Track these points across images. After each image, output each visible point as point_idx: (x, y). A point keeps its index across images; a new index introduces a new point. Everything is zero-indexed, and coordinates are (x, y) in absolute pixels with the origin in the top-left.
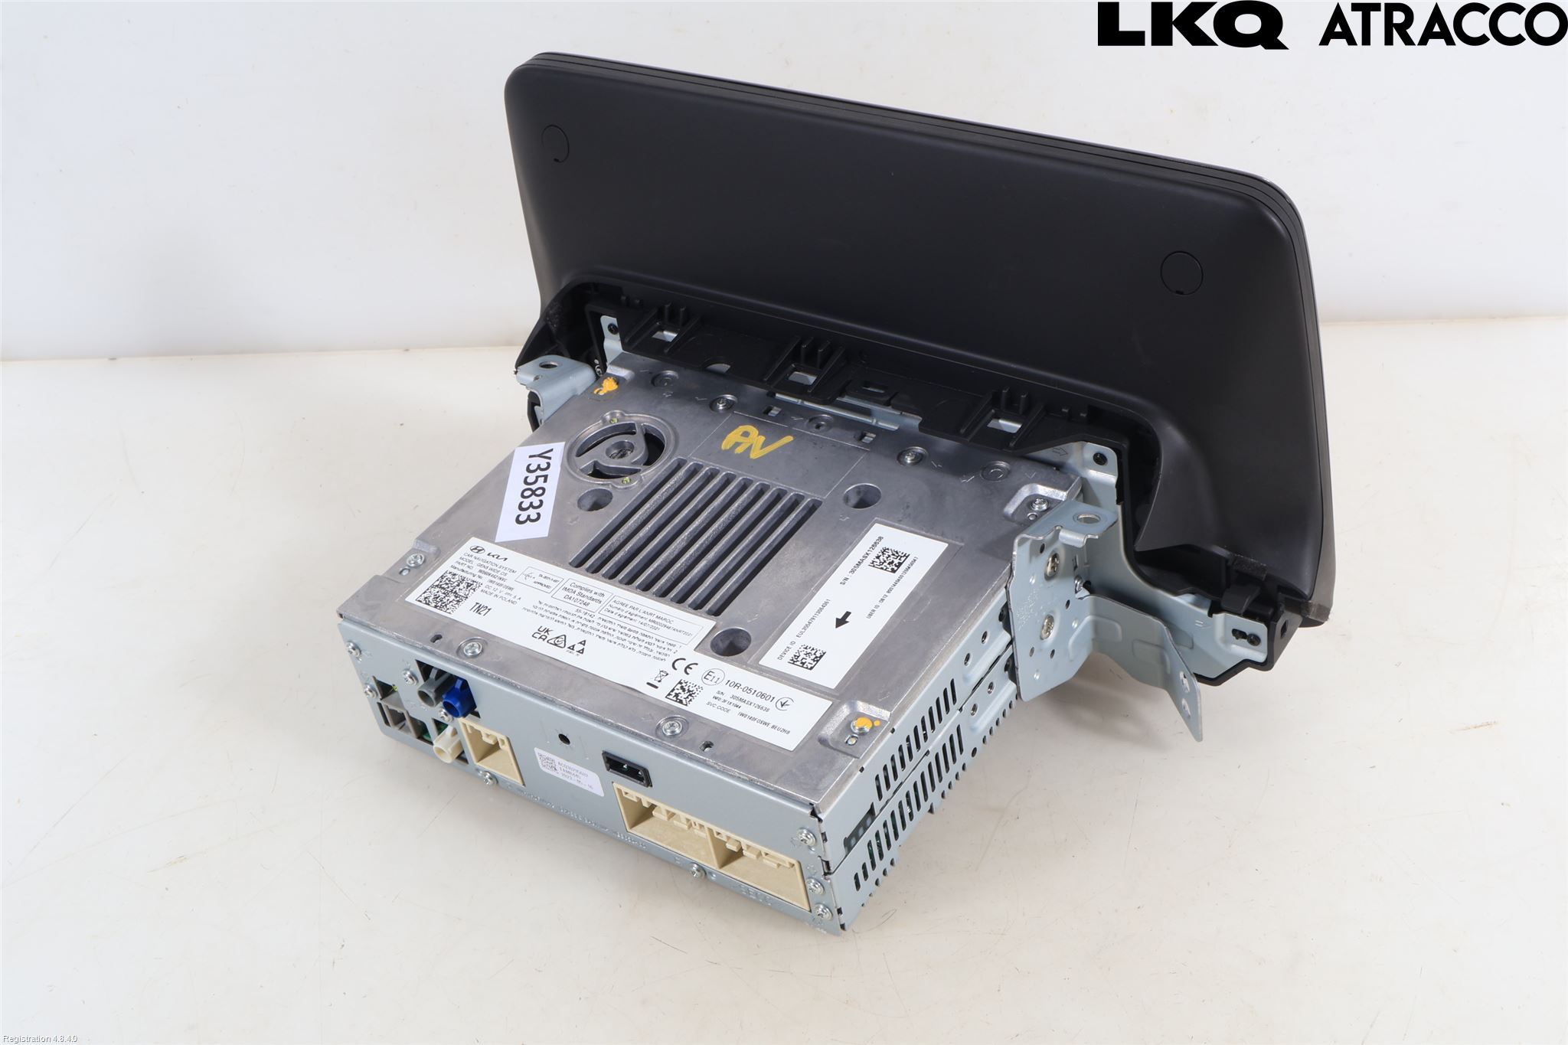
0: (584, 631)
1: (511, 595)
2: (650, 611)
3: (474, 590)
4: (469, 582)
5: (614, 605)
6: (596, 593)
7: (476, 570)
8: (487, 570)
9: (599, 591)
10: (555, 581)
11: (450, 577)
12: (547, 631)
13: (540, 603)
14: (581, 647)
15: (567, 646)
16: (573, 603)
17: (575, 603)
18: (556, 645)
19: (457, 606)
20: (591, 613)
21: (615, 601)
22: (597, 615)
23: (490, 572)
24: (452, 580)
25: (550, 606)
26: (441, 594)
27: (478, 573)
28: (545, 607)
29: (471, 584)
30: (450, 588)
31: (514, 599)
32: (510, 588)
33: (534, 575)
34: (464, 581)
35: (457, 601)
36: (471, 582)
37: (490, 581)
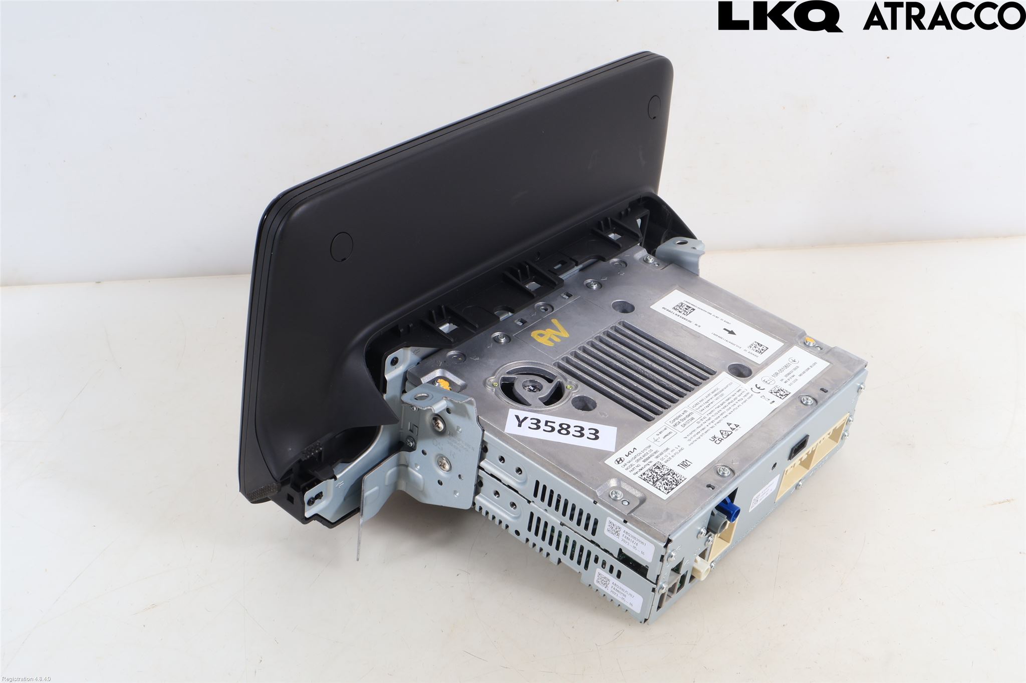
0: (718, 423)
1: (674, 450)
2: (706, 395)
3: (663, 466)
5: (696, 408)
6: (683, 414)
7: (642, 464)
9: (682, 412)
10: (665, 429)
11: (646, 476)
12: (715, 437)
13: (686, 437)
14: (735, 427)
16: (688, 425)
17: (690, 423)
18: (728, 435)
19: (678, 475)
20: (703, 417)
22: (706, 415)
23: (646, 457)
24: (650, 475)
25: (691, 434)
26: (664, 481)
27: (647, 462)
28: (691, 436)
29: (657, 466)
30: (658, 476)
31: (679, 448)
32: (667, 449)
33: (656, 437)
34: (653, 469)
35: (673, 474)
36: (655, 467)
37: (657, 457)
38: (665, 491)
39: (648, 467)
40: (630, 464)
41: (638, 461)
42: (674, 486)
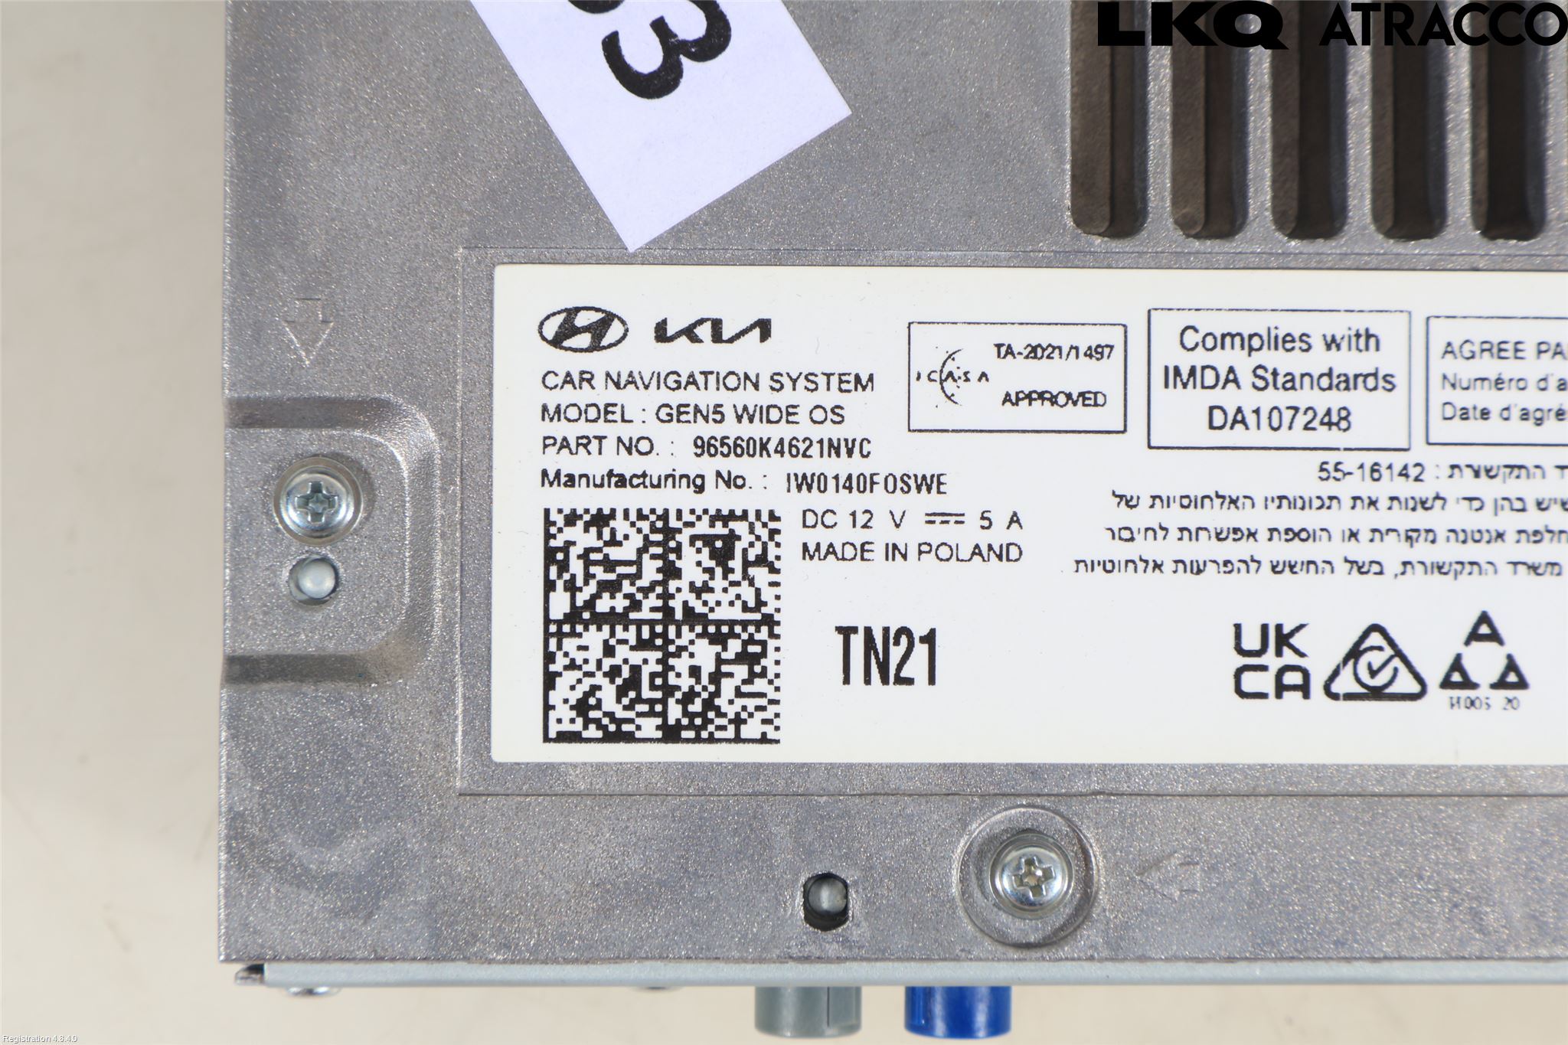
1: (959, 519)
3: (762, 560)
4: (703, 528)
5: (1466, 370)
6: (1332, 343)
8: (731, 429)
9: (1339, 326)
10: (1097, 352)
11: (590, 539)
12: (1284, 640)
13: (1129, 502)
15: (1433, 678)
16: (1266, 437)
17: (1283, 438)
18: (1376, 694)
19: (760, 685)
20: (1398, 460)
21: (1449, 350)
22: (1437, 460)
23: (757, 430)
24: (615, 553)
25: (1188, 502)
26: (636, 658)
27: (708, 466)
28: (1175, 517)
29: (732, 538)
30: (653, 601)
31: (999, 536)
32: (930, 483)
33: (976, 354)
34: (684, 538)
35: (742, 658)
36: (719, 529)
37: (804, 483)
38: (563, 712)
39: (675, 499)
40: (612, 395)
41: (677, 414)
42: (649, 727)
